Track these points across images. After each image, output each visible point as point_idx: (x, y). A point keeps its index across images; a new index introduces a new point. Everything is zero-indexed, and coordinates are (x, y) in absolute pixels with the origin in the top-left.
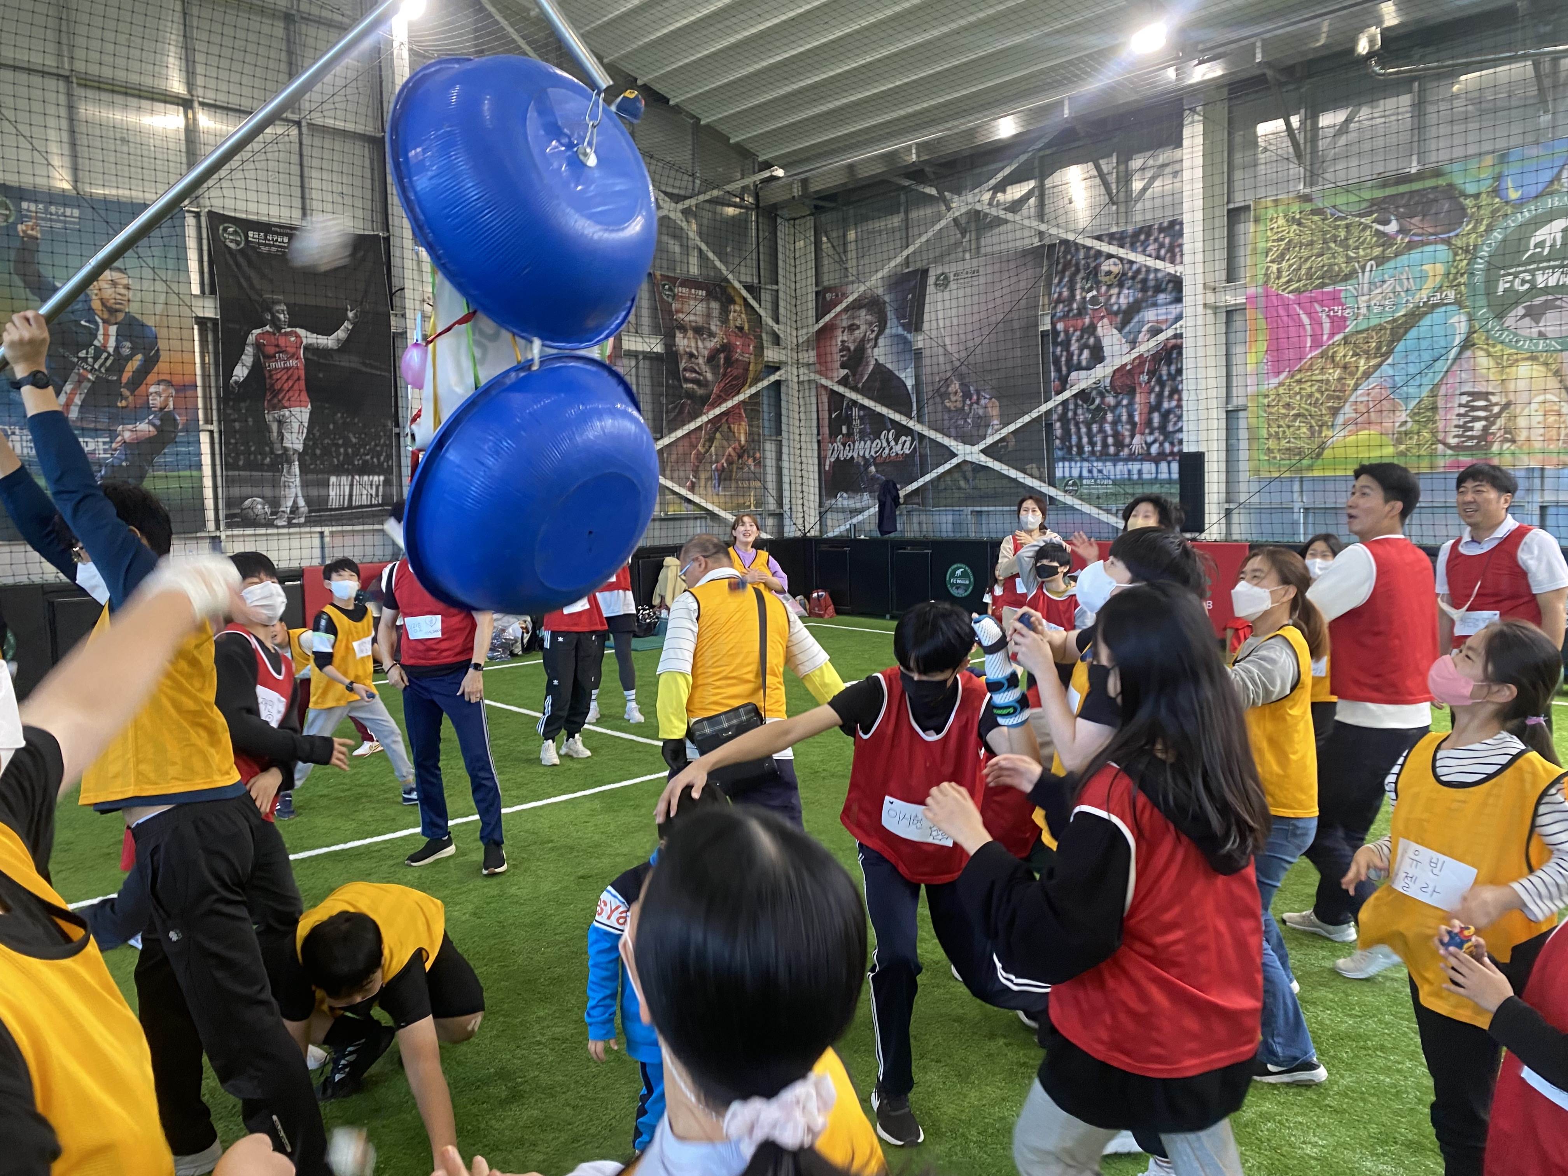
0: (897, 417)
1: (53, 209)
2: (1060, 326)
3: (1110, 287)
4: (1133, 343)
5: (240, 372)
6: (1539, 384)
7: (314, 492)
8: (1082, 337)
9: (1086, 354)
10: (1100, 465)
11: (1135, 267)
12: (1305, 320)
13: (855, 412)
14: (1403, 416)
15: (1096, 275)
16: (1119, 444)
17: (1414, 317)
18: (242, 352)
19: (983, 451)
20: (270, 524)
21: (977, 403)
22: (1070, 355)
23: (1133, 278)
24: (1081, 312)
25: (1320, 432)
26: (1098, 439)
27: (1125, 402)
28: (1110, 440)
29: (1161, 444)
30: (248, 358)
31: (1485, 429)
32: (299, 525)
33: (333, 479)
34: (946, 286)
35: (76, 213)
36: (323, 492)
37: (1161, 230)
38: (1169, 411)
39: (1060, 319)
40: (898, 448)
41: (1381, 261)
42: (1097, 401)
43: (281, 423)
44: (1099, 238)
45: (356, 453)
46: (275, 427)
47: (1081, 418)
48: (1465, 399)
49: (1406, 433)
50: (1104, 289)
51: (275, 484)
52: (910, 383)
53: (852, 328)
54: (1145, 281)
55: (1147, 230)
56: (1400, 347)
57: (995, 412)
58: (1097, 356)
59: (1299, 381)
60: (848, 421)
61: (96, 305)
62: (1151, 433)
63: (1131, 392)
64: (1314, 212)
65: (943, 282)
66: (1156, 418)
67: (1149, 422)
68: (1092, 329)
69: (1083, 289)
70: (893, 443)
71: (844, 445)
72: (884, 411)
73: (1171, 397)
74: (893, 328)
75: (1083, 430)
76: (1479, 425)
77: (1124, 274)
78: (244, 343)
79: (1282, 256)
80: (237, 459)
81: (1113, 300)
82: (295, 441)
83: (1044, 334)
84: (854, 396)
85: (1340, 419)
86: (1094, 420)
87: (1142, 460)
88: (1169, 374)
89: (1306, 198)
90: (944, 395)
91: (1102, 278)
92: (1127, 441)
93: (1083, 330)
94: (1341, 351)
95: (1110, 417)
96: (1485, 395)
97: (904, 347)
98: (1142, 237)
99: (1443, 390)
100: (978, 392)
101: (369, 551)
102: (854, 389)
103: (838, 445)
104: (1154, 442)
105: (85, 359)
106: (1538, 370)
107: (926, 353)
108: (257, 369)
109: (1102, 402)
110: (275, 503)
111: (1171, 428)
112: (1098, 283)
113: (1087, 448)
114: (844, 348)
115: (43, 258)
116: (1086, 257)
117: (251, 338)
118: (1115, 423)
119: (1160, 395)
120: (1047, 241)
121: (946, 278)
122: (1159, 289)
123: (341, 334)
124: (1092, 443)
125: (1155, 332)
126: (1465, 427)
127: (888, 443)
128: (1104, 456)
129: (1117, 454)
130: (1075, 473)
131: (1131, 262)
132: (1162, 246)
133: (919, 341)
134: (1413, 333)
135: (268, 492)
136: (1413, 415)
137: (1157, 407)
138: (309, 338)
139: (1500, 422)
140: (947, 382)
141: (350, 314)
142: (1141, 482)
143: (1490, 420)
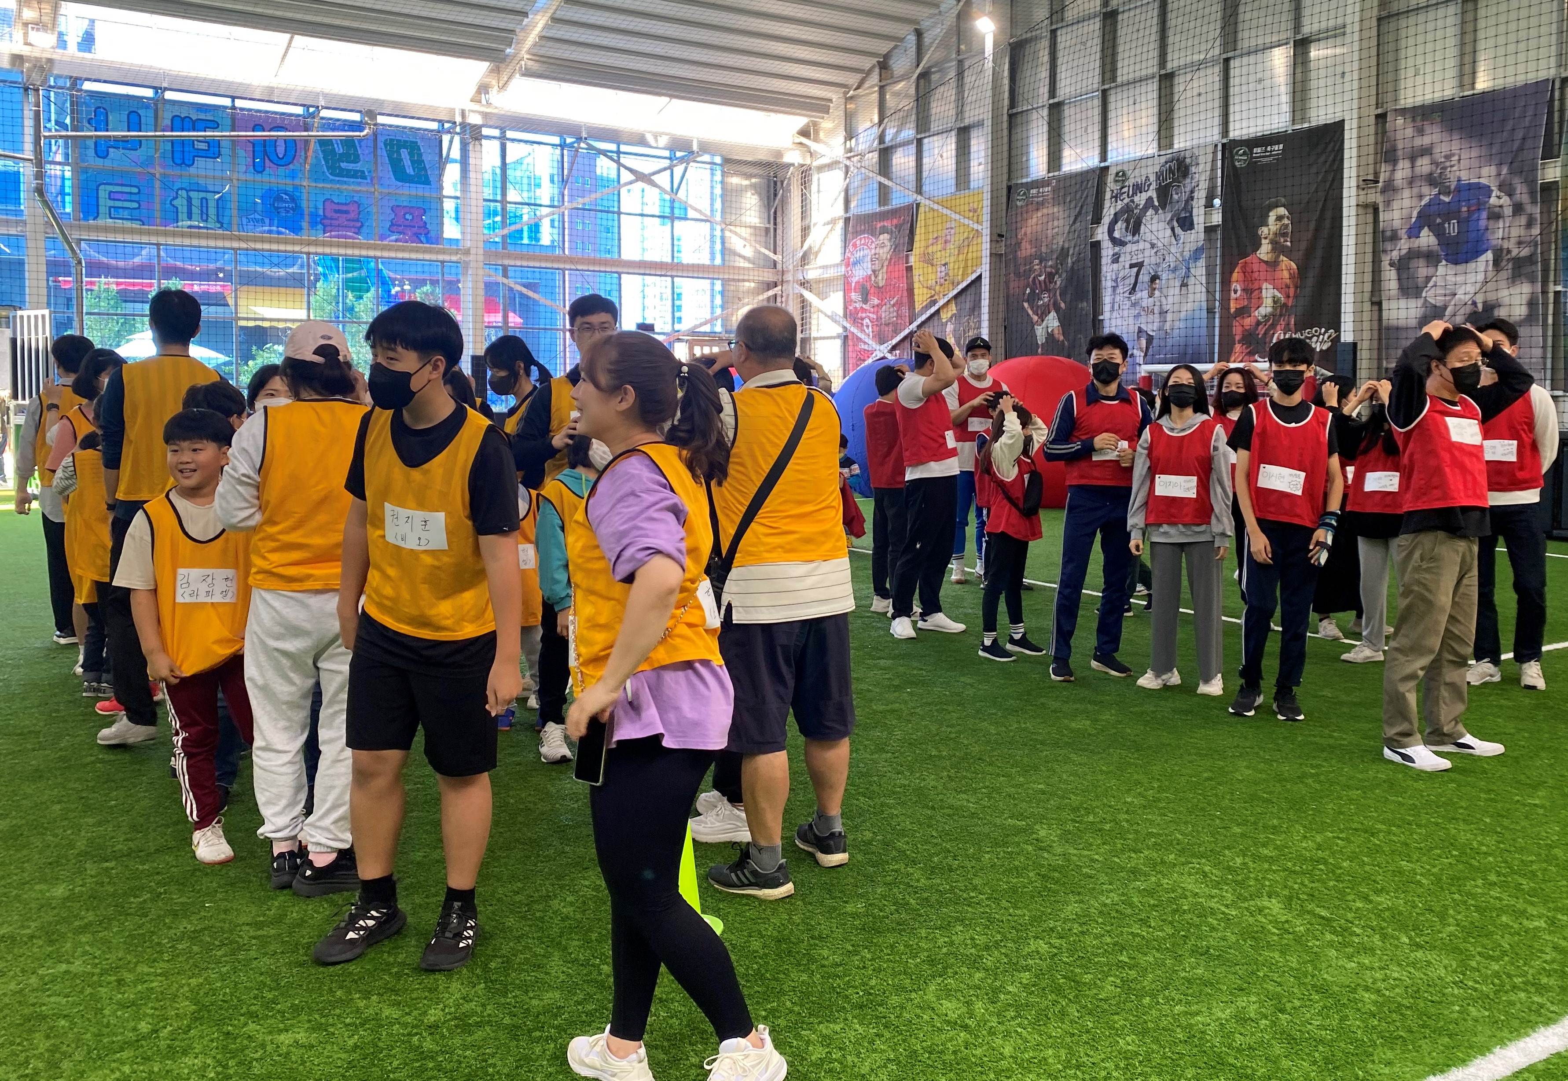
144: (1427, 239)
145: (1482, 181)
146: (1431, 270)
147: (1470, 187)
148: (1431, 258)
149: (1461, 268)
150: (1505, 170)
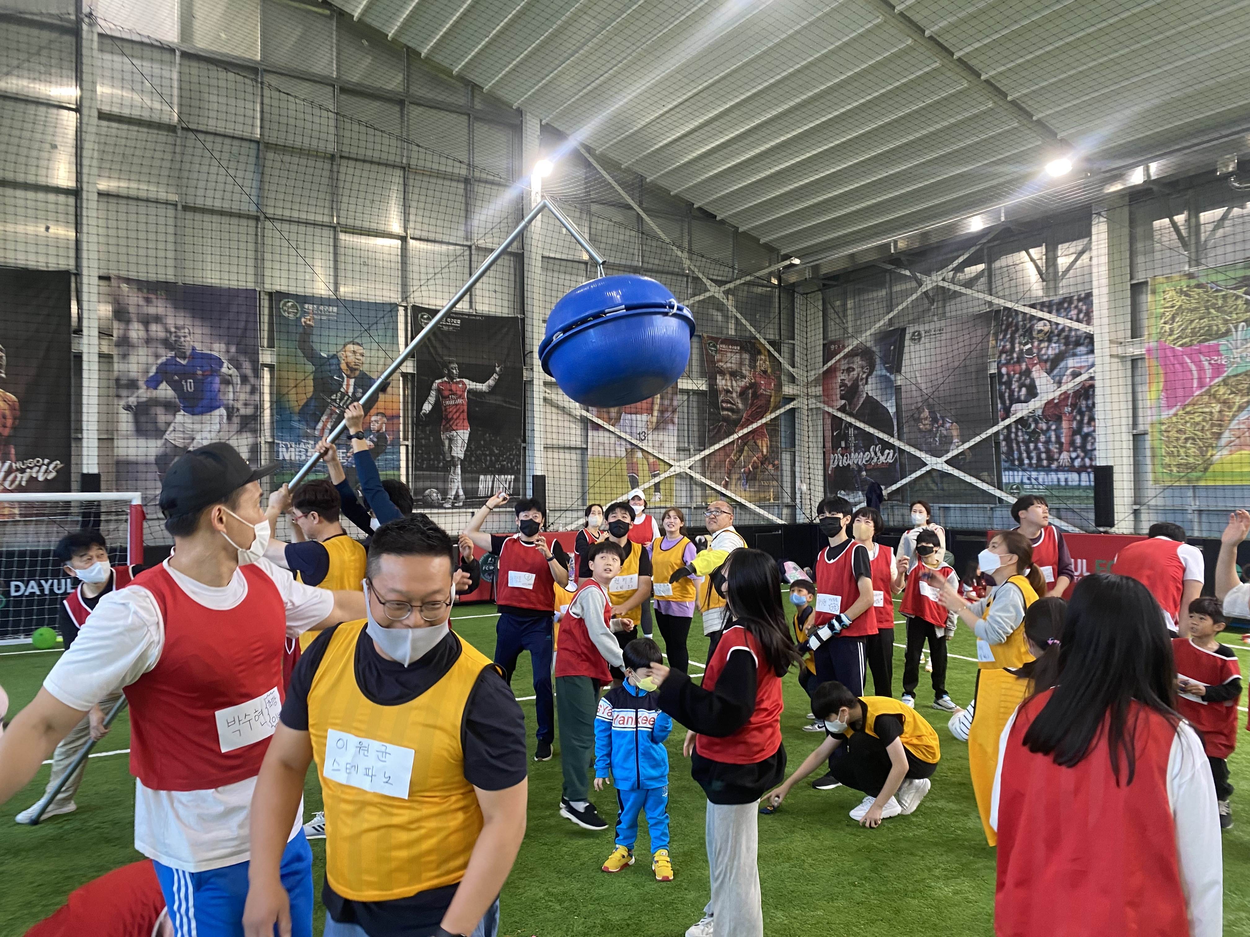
0: (881, 435)
1: (322, 308)
2: (1004, 370)
3: (1041, 341)
4: (1060, 383)
5: (427, 407)
7: (469, 486)
8: (1020, 378)
9: (1024, 390)
10: (1034, 474)
11: (1060, 327)
12: (1193, 367)
13: (851, 431)
15: (1031, 333)
16: (1050, 459)
18: (429, 395)
19: (946, 462)
20: (441, 506)
21: (943, 426)
22: (1012, 392)
23: (1059, 335)
24: (1019, 360)
25: (1207, 451)
26: (1034, 454)
27: (1053, 427)
28: (1043, 456)
29: (1083, 459)
30: (432, 399)
32: (459, 507)
33: (482, 477)
34: (920, 339)
35: (335, 309)
36: (475, 486)
37: (1079, 300)
39: (1004, 365)
40: (882, 459)
42: (1033, 426)
43: (451, 440)
44: (1033, 306)
45: (497, 460)
46: (447, 442)
47: (1021, 439)
50: (1036, 344)
51: (445, 480)
52: (892, 410)
53: (849, 370)
54: (1067, 337)
55: (1068, 300)
57: (955, 433)
58: (1032, 392)
59: (1188, 413)
60: (846, 437)
61: (343, 366)
62: (1075, 451)
63: (1058, 419)
64: (1199, 286)
65: (917, 337)
66: (1078, 440)
67: (1072, 443)
68: (1028, 372)
69: (1020, 343)
70: (879, 454)
71: (843, 455)
72: (871, 430)
73: (1089, 423)
74: (880, 370)
75: (1023, 448)
77: (1052, 332)
78: (430, 389)
79: (1173, 318)
80: (422, 463)
81: (1043, 352)
82: (459, 452)
83: (992, 376)
84: (849, 419)
85: (1223, 441)
86: (1030, 441)
87: (1068, 471)
88: (1087, 406)
89: (1191, 276)
90: (918, 420)
91: (1035, 334)
92: (1056, 456)
93: (1021, 374)
94: (1222, 390)
95: (1042, 438)
97: (888, 385)
98: (1066, 305)
100: (943, 418)
101: (503, 525)
102: (851, 415)
103: (838, 456)
104: (1077, 457)
105: (335, 400)
107: (903, 389)
108: (437, 405)
109: (1036, 427)
110: (444, 492)
111: (1089, 447)
112: (1032, 338)
113: (1026, 461)
114: (843, 384)
115: (315, 338)
116: (1024, 320)
117: (435, 386)
118: (1048, 442)
119: (1081, 423)
120: (995, 308)
121: (919, 334)
122: (1078, 344)
123: (491, 382)
124: (1030, 458)
125: (1075, 375)
127: (876, 454)
128: (1039, 467)
129: (1049, 466)
130: (1018, 480)
131: (1057, 324)
132: (1080, 311)
133: (899, 380)
135: (440, 485)
137: (1078, 431)
138: (471, 385)
140: (919, 410)
141: (498, 369)
142: (1067, 487)
144: (165, 391)
145: (213, 353)
146: (169, 418)
147: (203, 356)
148: (170, 407)
149: (197, 418)
150: (233, 349)
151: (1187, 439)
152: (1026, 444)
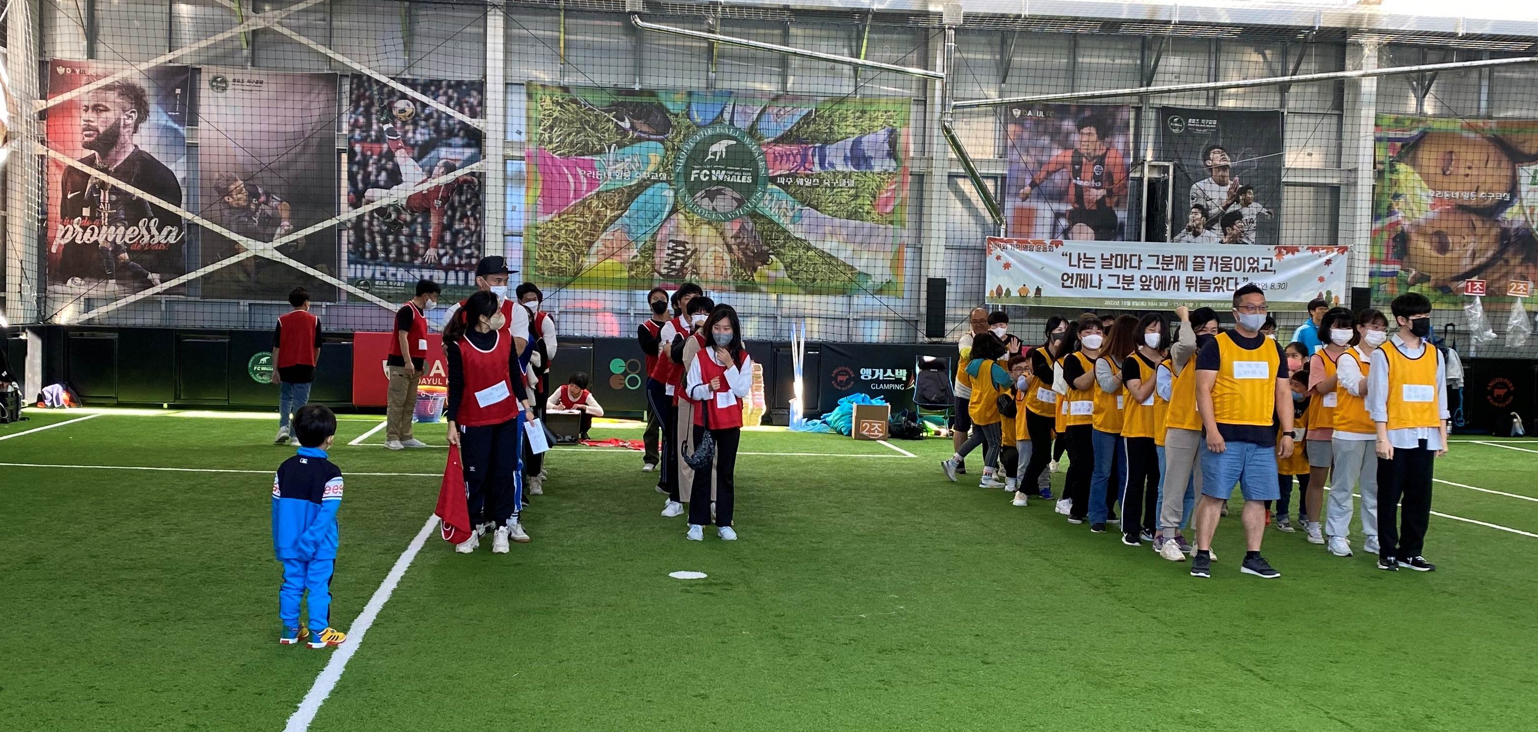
2: (358, 148)
4: (430, 175)
6: (712, 240)
9: (384, 175)
10: (392, 270)
11: (427, 111)
12: (571, 180)
14: (635, 252)
16: (414, 253)
17: (643, 186)
21: (266, 203)
22: (367, 175)
23: (427, 119)
25: (578, 259)
26: (393, 248)
28: (405, 250)
29: (451, 257)
31: (683, 265)
34: (224, 89)
37: (449, 86)
38: (458, 232)
39: (357, 141)
40: (160, 238)
41: (621, 146)
42: (393, 216)
48: (671, 245)
49: (636, 263)
50: (399, 124)
52: (180, 176)
53: (99, 109)
54: (437, 125)
55: (438, 83)
56: (634, 206)
57: (285, 214)
58: (395, 178)
59: (564, 220)
60: (94, 204)
62: (443, 248)
63: (426, 212)
64: (573, 101)
65: (220, 85)
66: (448, 237)
67: (441, 239)
70: (154, 231)
71: (85, 229)
73: (461, 220)
75: (378, 239)
76: (679, 262)
77: (419, 114)
79: (551, 128)
81: (410, 135)
83: (341, 152)
85: (593, 250)
88: (460, 202)
89: (566, 90)
90: (226, 192)
92: (421, 251)
93: (381, 156)
94: (595, 203)
95: (405, 230)
96: (683, 244)
97: (176, 141)
98: (433, 88)
99: (659, 238)
100: (268, 195)
103: (74, 227)
104: (446, 254)
106: (713, 232)
107: (204, 150)
109: (398, 217)
112: (393, 118)
113: (382, 255)
114: (88, 127)
116: (381, 93)
118: (412, 235)
119: (452, 219)
121: (224, 81)
122: (451, 133)
124: (386, 251)
126: (671, 263)
127: (148, 229)
128: (398, 262)
129: (411, 261)
130: (367, 275)
133: (196, 137)
134: (641, 198)
136: (641, 252)
137: (449, 227)
139: (690, 261)
143: (686, 260)
151: (560, 245)
152: (384, 235)
